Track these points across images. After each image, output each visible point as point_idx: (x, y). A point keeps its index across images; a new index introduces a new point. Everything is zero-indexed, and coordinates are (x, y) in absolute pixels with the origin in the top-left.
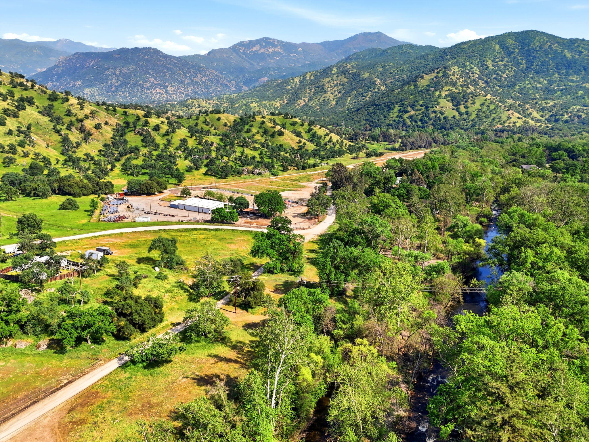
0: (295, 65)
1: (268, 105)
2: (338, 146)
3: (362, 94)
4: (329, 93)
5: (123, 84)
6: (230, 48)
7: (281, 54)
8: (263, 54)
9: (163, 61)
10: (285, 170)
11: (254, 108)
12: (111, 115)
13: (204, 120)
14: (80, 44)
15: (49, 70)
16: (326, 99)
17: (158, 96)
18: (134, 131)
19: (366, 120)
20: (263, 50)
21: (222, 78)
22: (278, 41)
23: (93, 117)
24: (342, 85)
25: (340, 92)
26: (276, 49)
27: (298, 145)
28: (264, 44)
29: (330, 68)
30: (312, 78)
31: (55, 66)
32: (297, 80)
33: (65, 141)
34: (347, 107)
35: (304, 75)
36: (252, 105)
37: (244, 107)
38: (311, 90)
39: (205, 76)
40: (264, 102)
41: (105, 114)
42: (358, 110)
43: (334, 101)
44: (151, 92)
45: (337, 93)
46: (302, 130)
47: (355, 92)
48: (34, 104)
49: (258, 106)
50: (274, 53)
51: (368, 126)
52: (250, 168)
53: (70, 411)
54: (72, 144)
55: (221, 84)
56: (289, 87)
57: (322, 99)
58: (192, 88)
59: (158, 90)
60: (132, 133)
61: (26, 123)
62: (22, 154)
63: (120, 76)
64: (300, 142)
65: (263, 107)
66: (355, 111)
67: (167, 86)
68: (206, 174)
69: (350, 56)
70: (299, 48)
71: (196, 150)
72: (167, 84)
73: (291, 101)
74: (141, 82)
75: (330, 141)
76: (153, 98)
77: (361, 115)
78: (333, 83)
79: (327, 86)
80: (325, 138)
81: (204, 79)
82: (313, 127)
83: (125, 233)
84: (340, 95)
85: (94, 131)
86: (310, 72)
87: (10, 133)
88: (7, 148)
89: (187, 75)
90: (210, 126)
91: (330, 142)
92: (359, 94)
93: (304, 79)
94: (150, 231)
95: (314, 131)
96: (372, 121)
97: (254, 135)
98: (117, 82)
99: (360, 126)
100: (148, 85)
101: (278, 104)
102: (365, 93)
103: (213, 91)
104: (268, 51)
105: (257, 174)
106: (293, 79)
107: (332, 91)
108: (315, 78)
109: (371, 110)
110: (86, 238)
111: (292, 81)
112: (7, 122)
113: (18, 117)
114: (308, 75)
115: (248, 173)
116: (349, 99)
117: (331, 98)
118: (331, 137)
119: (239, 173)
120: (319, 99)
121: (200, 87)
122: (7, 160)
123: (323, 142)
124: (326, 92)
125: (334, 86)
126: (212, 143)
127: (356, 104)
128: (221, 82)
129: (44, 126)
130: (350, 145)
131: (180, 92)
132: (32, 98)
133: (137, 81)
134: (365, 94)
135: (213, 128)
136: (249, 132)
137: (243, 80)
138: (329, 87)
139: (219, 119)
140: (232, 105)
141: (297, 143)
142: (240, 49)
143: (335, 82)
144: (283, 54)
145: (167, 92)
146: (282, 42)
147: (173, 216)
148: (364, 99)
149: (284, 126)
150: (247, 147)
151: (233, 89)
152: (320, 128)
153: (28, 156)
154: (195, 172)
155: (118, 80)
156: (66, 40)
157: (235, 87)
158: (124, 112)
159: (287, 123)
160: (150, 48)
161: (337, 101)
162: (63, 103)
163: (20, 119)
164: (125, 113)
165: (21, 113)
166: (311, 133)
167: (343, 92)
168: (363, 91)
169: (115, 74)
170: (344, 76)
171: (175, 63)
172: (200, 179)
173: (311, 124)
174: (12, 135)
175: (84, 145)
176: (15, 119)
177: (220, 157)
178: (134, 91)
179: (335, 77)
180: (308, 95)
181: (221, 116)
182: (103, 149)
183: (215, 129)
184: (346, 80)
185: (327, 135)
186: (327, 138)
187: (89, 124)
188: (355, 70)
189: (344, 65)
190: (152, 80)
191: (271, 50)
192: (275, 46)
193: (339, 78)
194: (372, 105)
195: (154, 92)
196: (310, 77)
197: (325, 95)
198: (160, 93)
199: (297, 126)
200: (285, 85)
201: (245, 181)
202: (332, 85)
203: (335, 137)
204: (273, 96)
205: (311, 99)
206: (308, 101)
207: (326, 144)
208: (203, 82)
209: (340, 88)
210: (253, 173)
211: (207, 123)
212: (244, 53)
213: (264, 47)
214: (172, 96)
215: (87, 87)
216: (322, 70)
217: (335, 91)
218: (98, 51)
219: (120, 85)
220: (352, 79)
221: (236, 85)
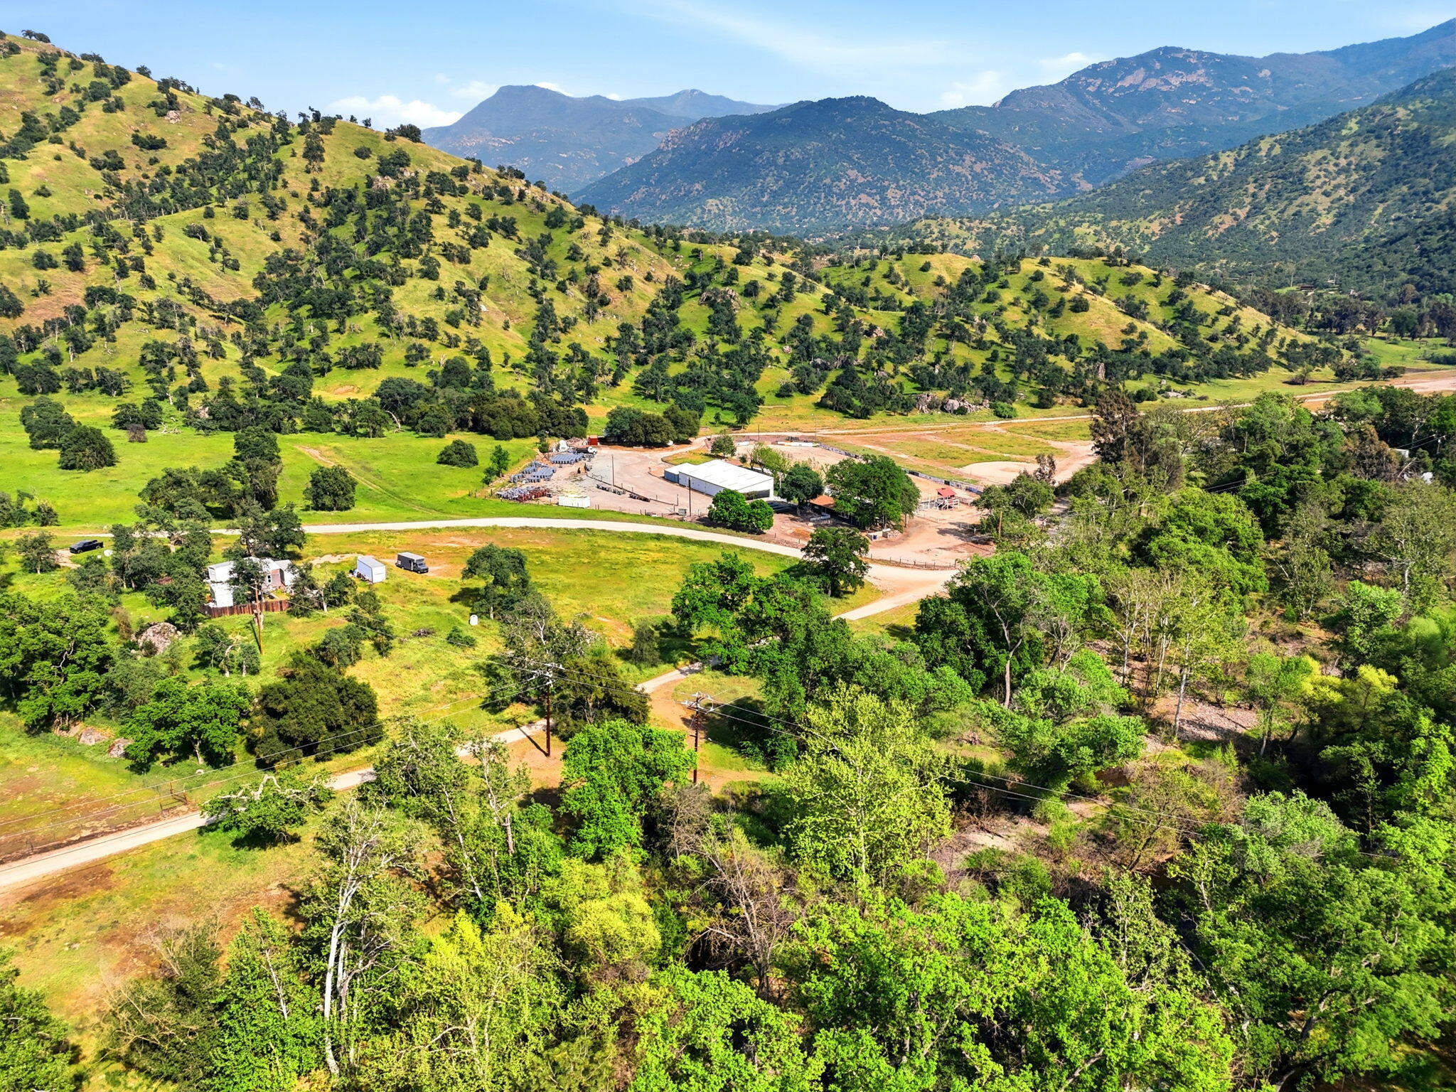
0: (1242, 118)
1: (1125, 229)
2: (1253, 344)
3: (1425, 193)
4: (1317, 195)
5: (789, 185)
6: (1062, 83)
7: (1205, 88)
8: (1151, 92)
9: (885, 126)
10: (1043, 403)
11: (1082, 238)
12: (668, 258)
13: (885, 271)
14: (720, 99)
15: (646, 160)
16: (1305, 210)
17: (861, 214)
18: (700, 295)
19: (1411, 272)
20: (1152, 83)
21: (1027, 164)
22: (1200, 54)
23: (622, 264)
24: (1364, 169)
25: (1353, 190)
26: (1192, 78)
27: (1124, 337)
28: (1158, 66)
29: (1337, 122)
30: (1277, 150)
31: (660, 151)
32: (1227, 159)
33: (545, 314)
34: (1367, 231)
35: (1253, 145)
36: (1078, 231)
37: (1057, 236)
38: (1261, 187)
39: (980, 159)
40: (1114, 223)
41: (653, 255)
42: (1392, 242)
43: (1331, 216)
44: (848, 203)
45: (1342, 192)
46: (1152, 299)
47: (1405, 189)
48: (514, 234)
49: (1096, 233)
50: (1186, 89)
51: (1411, 287)
52: (940, 395)
53: (31, 898)
54: (556, 323)
55: (1022, 178)
56: (1202, 180)
57: (1292, 210)
58: (947, 190)
59: (864, 198)
60: (695, 301)
61: (479, 275)
62: (446, 341)
63: (785, 167)
64: (1132, 329)
65: (1108, 235)
66: (1384, 245)
67: (885, 189)
68: (820, 405)
69: (1416, 83)
70: (1261, 70)
71: (823, 345)
72: (886, 183)
73: (1195, 219)
74: (828, 181)
75: (1229, 330)
76: (850, 217)
77: (1399, 255)
78: (1336, 165)
79: (1310, 175)
80: (1215, 320)
81: (978, 167)
82: (1187, 290)
83: (503, 528)
84: (1351, 198)
85: (615, 295)
86: (1272, 135)
87: (440, 294)
88: (420, 329)
89: (939, 159)
90: (899, 285)
91: (1231, 333)
92: (1416, 194)
93: (1248, 155)
94: (558, 529)
95: (1185, 302)
96: (1431, 275)
97: (1002, 309)
98: (777, 181)
99: (1389, 287)
100: (843, 187)
101: (1156, 227)
102: (1437, 190)
103: (999, 196)
104: (1167, 83)
105: (955, 412)
106: (1216, 158)
107: (1328, 188)
108: (1285, 152)
109: (1434, 241)
110: (416, 530)
111: (1212, 163)
112: (440, 270)
113: (468, 262)
114: (1264, 145)
115: (930, 407)
116: (1379, 210)
117: (1320, 208)
118: (1237, 319)
119: (907, 407)
120: (1282, 212)
121: (967, 189)
122: (414, 352)
123: (1204, 332)
124: (1306, 191)
125: (1338, 173)
126: (873, 328)
127: (1400, 223)
128: (1023, 173)
129: (513, 282)
130: (1294, 344)
131: (916, 203)
132: (513, 221)
133: (819, 179)
134: (1437, 195)
135: (906, 289)
136: (992, 302)
137: (1083, 164)
138: (1318, 177)
139: (925, 268)
140: (1027, 231)
141: (1124, 332)
142: (1089, 84)
143: (1343, 162)
144: (1210, 89)
145: (884, 201)
146: (1213, 56)
147: (646, 500)
148: (1429, 209)
149: (1099, 287)
150: (961, 339)
151: (1053, 190)
152: (1209, 293)
153: (456, 346)
154: (798, 399)
155: (780, 177)
156: (693, 91)
157: (1058, 186)
158: (694, 251)
159: (1111, 279)
160: (861, 98)
161: (1340, 215)
162: (570, 232)
163: (470, 267)
164: (696, 254)
165: (475, 254)
166: (1178, 305)
167: (1363, 189)
168: (1432, 186)
169: (774, 163)
170: (1374, 142)
171: (914, 130)
172: (800, 417)
173: (1185, 279)
174: (442, 299)
175: (582, 325)
176: (463, 266)
177: (875, 365)
178: (808, 202)
179: (1344, 147)
180: (1250, 199)
181: (934, 259)
182: (617, 334)
183: (910, 293)
184: (1379, 154)
185: (1226, 311)
186: (1224, 322)
187: (607, 278)
188: (1415, 125)
189: (1386, 109)
190: (853, 173)
191: (1175, 82)
192: (1191, 69)
193: (1357, 150)
194: (1441, 227)
195: (853, 202)
196: (1272, 147)
197: (1306, 198)
198: (867, 205)
199: (1139, 285)
200: (1189, 174)
201: (916, 426)
202: (1332, 168)
203: (1251, 318)
204: (1147, 207)
205: (1256, 210)
206: (1248, 217)
207: (1213, 339)
208: (976, 176)
209: (1355, 176)
210: (943, 409)
211: (893, 279)
212: (1098, 93)
213: (1158, 74)
214: (896, 210)
215: (713, 195)
216: (1310, 129)
217: (1337, 187)
218: (747, 113)
219: (780, 189)
220: (1399, 152)
221: (1063, 180)
